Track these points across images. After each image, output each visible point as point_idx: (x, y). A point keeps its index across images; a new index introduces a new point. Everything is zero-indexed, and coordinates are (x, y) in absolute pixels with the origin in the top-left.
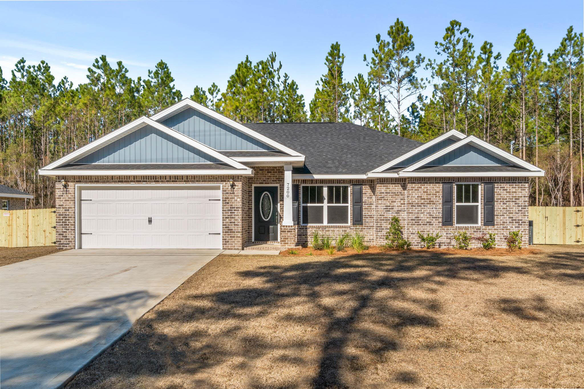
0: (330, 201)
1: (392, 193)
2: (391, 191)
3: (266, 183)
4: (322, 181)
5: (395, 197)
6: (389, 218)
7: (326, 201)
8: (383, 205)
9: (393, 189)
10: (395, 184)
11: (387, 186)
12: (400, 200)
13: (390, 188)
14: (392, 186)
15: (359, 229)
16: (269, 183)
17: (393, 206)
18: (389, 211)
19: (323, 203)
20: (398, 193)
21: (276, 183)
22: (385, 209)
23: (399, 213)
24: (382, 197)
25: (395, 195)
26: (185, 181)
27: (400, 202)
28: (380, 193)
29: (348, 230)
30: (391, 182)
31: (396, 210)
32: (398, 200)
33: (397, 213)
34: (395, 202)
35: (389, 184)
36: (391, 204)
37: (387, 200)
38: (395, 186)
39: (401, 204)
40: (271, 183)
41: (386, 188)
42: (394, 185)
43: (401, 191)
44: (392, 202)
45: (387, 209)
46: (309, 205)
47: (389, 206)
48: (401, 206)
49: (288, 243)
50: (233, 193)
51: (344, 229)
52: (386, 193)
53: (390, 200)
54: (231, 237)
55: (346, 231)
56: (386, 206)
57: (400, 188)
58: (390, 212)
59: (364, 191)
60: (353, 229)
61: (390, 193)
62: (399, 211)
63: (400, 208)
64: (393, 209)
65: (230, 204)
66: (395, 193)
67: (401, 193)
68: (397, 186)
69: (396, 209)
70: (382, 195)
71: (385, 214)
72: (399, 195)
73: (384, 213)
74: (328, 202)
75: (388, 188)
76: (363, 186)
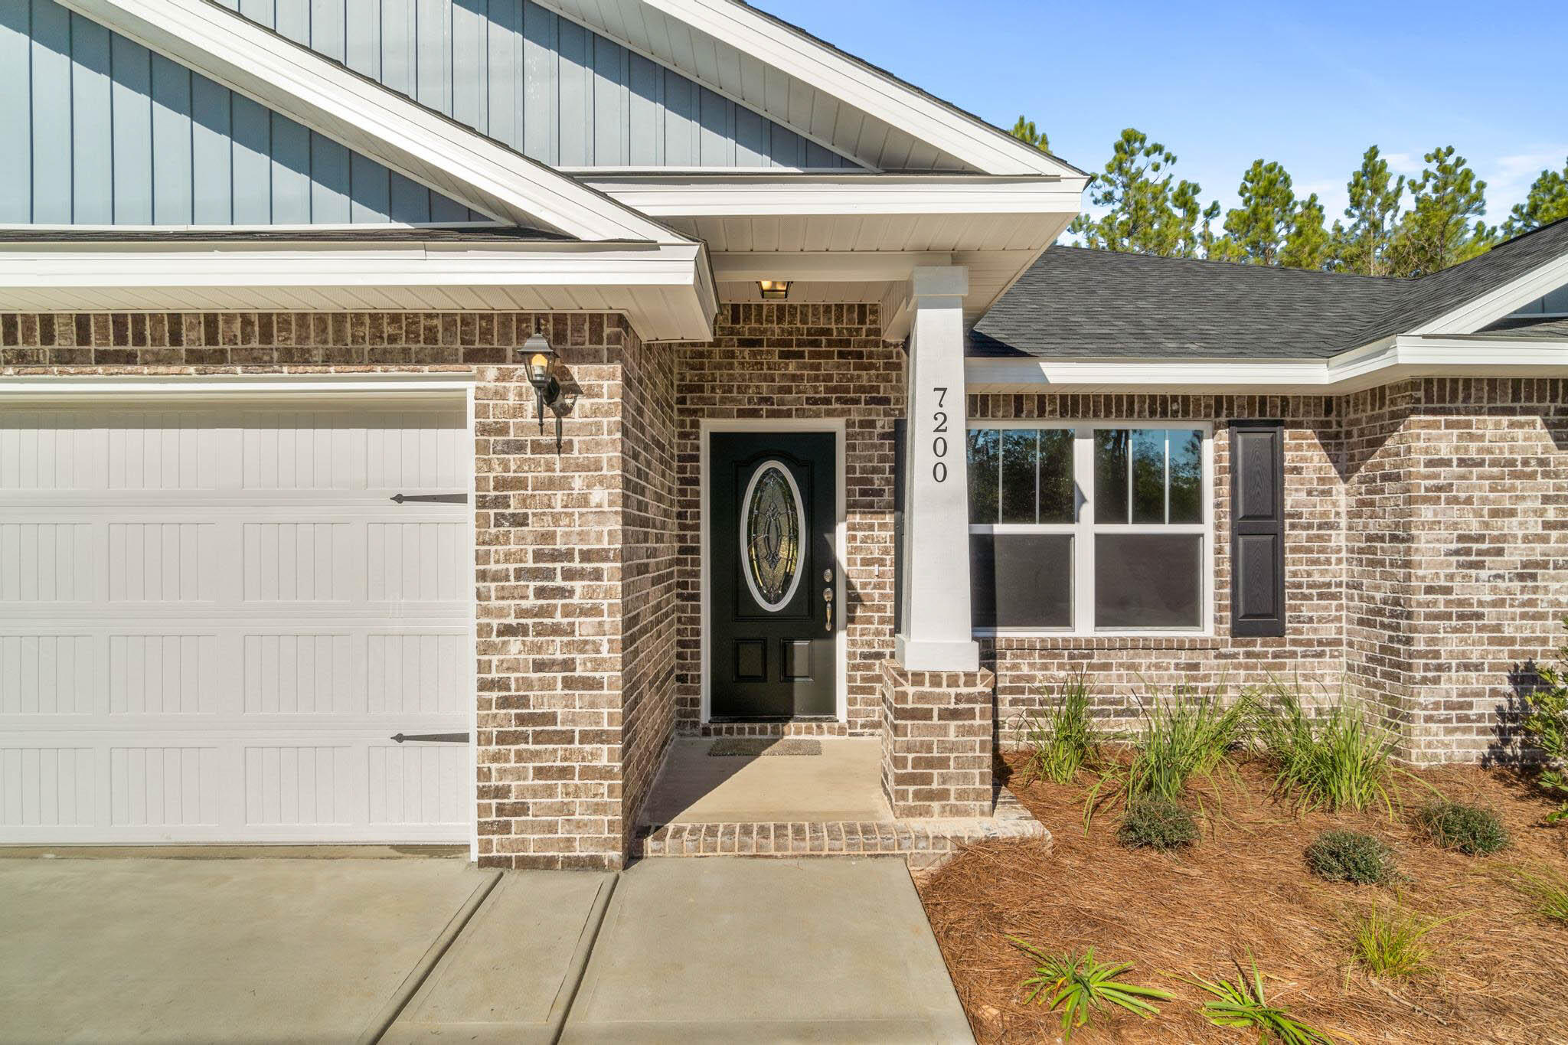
0: (1110, 508)
1: (1494, 463)
2: (1490, 451)
3: (772, 414)
4: (1074, 403)
5: (1513, 488)
6: (1481, 603)
7: (1087, 511)
8: (1444, 533)
9: (1503, 439)
10: (1511, 411)
11: (1468, 424)
12: (1538, 504)
13: (1481, 438)
14: (1497, 426)
15: (1265, 655)
16: (788, 414)
17: (1503, 538)
18: (1479, 565)
19: (1071, 518)
20: (1526, 463)
21: (830, 414)
22: (1457, 552)
23: (1533, 577)
24: (1439, 489)
25: (1515, 475)
26: (195, 357)
27: (1540, 513)
28: (1430, 463)
29: (1208, 662)
30: (1491, 399)
31: (1517, 559)
32: (1528, 504)
33: (1521, 577)
34: (1512, 513)
35: (1478, 412)
36: (1486, 525)
37: (1469, 501)
38: (1512, 425)
39: (1547, 525)
40: (801, 414)
41: (1460, 437)
42: (1505, 420)
43: (1546, 450)
44: (1494, 513)
45: (1468, 552)
46: (1000, 529)
47: (1480, 539)
48: (1545, 539)
49: (943, 795)
50: (559, 447)
51: (1184, 657)
52: (1462, 462)
53: (1484, 500)
54: (540, 772)
55: (1196, 667)
56: (1461, 538)
57: (1539, 438)
58: (1484, 574)
59: (1288, 455)
60: (1235, 656)
61: (1481, 463)
62: (1537, 565)
63: (1539, 547)
64: (1500, 552)
65: (534, 526)
66: (1511, 463)
67: (1542, 462)
68: (1521, 425)
69: (1516, 554)
70: (1437, 476)
71: (1456, 584)
72: (1532, 476)
73: (1451, 577)
74: (1099, 519)
75: (1472, 437)
76: (1287, 433)
